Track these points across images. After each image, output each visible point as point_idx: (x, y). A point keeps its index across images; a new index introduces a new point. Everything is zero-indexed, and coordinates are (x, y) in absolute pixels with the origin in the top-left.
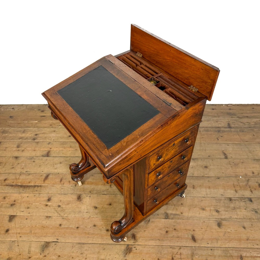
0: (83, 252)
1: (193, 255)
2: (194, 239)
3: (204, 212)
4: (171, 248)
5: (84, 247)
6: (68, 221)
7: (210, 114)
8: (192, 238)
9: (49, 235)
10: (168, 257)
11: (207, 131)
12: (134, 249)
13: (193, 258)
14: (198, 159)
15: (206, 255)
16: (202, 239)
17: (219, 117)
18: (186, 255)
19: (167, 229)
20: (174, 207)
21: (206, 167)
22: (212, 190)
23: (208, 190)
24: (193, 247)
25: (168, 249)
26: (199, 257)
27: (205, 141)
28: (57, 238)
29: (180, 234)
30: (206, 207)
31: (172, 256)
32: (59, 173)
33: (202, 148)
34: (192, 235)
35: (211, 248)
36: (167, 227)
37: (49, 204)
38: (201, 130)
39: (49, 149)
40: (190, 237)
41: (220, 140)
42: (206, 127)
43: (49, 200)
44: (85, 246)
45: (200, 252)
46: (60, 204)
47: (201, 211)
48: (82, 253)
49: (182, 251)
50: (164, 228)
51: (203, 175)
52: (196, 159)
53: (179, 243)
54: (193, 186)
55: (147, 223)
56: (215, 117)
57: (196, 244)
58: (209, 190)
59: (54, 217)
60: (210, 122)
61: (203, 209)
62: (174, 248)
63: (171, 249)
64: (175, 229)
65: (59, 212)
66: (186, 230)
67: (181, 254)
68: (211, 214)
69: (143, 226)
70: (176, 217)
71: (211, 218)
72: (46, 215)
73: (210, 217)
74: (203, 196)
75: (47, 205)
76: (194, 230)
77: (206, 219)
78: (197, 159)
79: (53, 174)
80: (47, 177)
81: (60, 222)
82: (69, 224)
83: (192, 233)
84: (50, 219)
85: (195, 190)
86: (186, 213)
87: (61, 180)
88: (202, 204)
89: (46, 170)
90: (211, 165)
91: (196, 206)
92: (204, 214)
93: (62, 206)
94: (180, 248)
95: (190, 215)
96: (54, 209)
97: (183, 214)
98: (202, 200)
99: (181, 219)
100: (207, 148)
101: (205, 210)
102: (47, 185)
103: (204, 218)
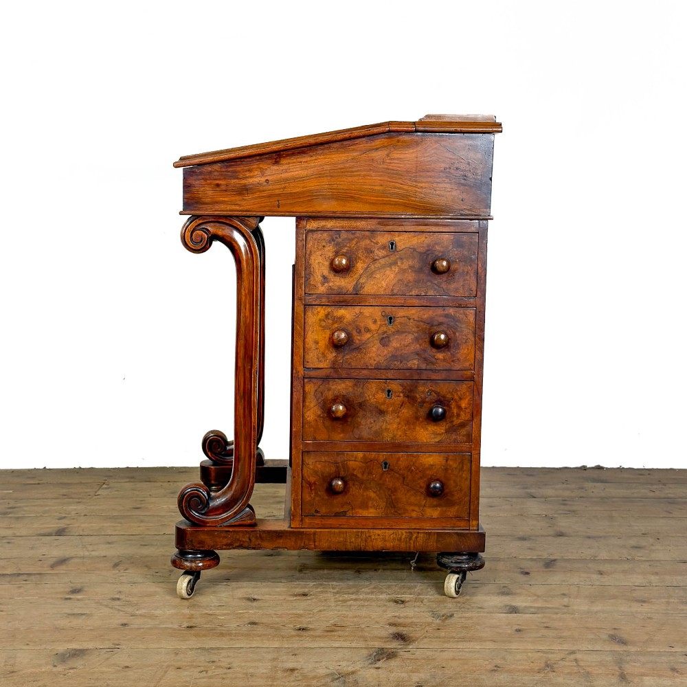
0: (216, 660)
1: (620, 662)
2: (616, 639)
3: (646, 605)
4: (538, 652)
5: (220, 653)
6: (153, 619)
8: (610, 640)
9: (84, 639)
10: (533, 664)
12: (402, 653)
13: (623, 666)
15: (668, 663)
16: (649, 641)
18: (596, 662)
20: (535, 598)
21: (638, 547)
22: (667, 577)
23: (652, 577)
24: (621, 652)
25: (529, 654)
26: (643, 665)
27: (627, 514)
28: (116, 642)
29: (566, 634)
30: (650, 598)
31: (546, 662)
32: (105, 556)
33: (616, 524)
34: (610, 635)
36: (518, 625)
37: (77, 596)
39: (63, 526)
40: (604, 637)
41: (675, 513)
42: (625, 498)
43: (75, 591)
44: (222, 651)
46: (117, 596)
47: (635, 604)
48: (213, 662)
49: (578, 656)
50: (507, 625)
51: (629, 558)
52: (601, 537)
53: (565, 646)
54: (599, 571)
55: (446, 619)
56: (652, 484)
57: (630, 647)
58: (657, 578)
59: (100, 614)
60: (636, 491)
61: (644, 602)
62: (550, 652)
63: (539, 654)
64: (547, 627)
66: (587, 628)
67: (576, 660)
68: (669, 608)
69: (432, 623)
70: (547, 610)
71: (673, 613)
72: (68, 611)
73: (669, 612)
74: (637, 585)
75: (68, 599)
76: (615, 629)
77: (654, 615)
79: (83, 557)
80: (63, 561)
81: (125, 621)
82: (157, 623)
83: (612, 632)
84: (84, 617)
85: (605, 576)
86: (581, 605)
87: (116, 565)
88: (634, 595)
89: (57, 553)
90: (652, 545)
91: (614, 597)
92: (646, 608)
93: (127, 599)
94: (573, 652)
95: (595, 608)
96: (96, 603)
97: (569, 608)
98: (634, 590)
99: (563, 613)
100: (633, 524)
101: (649, 602)
102: (64, 572)
103: (648, 613)
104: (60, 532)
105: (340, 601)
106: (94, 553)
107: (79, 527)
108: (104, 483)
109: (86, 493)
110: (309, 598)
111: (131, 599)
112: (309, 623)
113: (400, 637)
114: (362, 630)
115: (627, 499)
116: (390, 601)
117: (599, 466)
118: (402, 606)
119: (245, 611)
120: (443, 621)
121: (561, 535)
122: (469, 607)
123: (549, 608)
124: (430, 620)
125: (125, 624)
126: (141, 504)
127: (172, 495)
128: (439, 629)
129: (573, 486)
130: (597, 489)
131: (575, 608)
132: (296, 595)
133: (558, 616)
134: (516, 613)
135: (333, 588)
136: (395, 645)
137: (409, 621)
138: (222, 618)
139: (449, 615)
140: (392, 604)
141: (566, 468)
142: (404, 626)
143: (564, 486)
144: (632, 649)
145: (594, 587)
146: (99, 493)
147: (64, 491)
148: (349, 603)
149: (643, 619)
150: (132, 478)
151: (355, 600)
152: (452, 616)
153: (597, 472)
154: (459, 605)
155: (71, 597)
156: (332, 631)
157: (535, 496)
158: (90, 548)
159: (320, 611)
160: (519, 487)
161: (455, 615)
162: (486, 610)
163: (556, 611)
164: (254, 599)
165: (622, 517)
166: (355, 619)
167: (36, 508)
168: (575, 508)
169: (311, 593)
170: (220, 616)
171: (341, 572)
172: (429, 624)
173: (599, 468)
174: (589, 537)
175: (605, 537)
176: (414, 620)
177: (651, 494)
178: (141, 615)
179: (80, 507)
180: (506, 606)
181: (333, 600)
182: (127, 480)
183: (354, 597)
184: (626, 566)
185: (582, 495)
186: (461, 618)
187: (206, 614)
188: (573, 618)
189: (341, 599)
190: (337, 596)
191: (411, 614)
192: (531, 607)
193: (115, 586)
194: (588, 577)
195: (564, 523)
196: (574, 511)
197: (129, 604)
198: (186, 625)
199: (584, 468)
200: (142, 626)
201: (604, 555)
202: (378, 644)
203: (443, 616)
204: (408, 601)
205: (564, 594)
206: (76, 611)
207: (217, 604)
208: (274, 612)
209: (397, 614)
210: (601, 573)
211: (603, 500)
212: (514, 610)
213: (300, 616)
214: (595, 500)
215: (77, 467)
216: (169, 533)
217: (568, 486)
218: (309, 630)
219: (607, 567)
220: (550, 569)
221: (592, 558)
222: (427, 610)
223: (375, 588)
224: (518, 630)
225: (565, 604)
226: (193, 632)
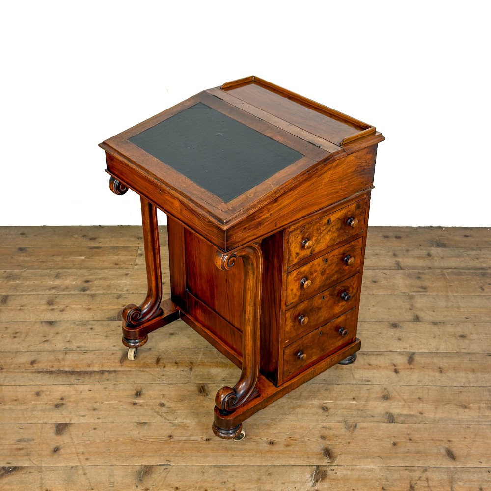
0: (226, 480)
1: (451, 481)
2: (451, 455)
3: (467, 411)
4: (406, 470)
5: (227, 472)
6: (185, 430)
7: (462, 245)
8: (447, 455)
9: (149, 454)
10: (403, 484)
11: (459, 274)
12: (330, 472)
13: (453, 486)
14: (444, 323)
15: (478, 481)
16: (468, 455)
17: (480, 251)
18: (438, 481)
19: (393, 440)
20: (403, 403)
21: (463, 337)
22: (479, 375)
23: (471, 376)
24: (452, 469)
25: (401, 472)
26: (464, 484)
27: (457, 292)
28: (168, 458)
29: (421, 448)
30: (470, 403)
31: (411, 483)
32: (150, 349)
33: (450, 304)
34: (447, 449)
35: (487, 470)
36: (394, 437)
37: (140, 401)
38: (446, 273)
39: (120, 307)
40: (443, 451)
41: (486, 290)
42: (455, 268)
43: (138, 394)
44: (228, 470)
45: (465, 476)
46: (163, 401)
47: (460, 410)
48: (225, 482)
49: (429, 474)
50: (388, 438)
51: (458, 350)
52: (440, 322)
53: (421, 462)
54: (440, 368)
55: (353, 430)
56: (473, 250)
57: (458, 463)
58: (474, 376)
59: (155, 424)
60: (463, 259)
61: (465, 407)
62: (412, 470)
63: (407, 473)
64: (411, 440)
65: (164, 415)
66: (433, 440)
67: (427, 480)
68: (480, 415)
69: (345, 435)
70: (411, 419)
71: (482, 421)
72: (136, 419)
73: (480, 419)
74: (462, 385)
75: (135, 404)
76: (449, 441)
77: (471, 423)
78: (442, 324)
81: (169, 432)
82: (188, 434)
83: (447, 446)
84: (146, 426)
85: (444, 375)
86: (430, 412)
87: (158, 361)
88: (460, 399)
90: (472, 334)
91: (449, 401)
92: (467, 415)
93: (169, 404)
94: (425, 471)
95: (438, 416)
96: (151, 409)
97: (424, 415)
98: (460, 392)
99: (420, 423)
100: (460, 305)
101: (469, 408)
102: (128, 369)
103: (468, 421)
105: (291, 408)
108: (139, 248)
109: (130, 261)
111: (171, 405)
112: (275, 435)
113: (328, 453)
114: (306, 444)
116: (319, 408)
118: (327, 414)
120: (351, 432)
121: (417, 320)
122: (366, 415)
123: (411, 416)
125: (171, 436)
128: (349, 443)
129: (424, 252)
130: (439, 257)
131: (426, 415)
133: (417, 426)
134: (392, 422)
136: (325, 462)
137: (332, 432)
139: (354, 424)
140: (321, 412)
141: (420, 227)
142: (329, 439)
143: (419, 252)
144: (459, 465)
145: (437, 388)
146: (137, 261)
147: (116, 258)
148: (297, 410)
149: (465, 428)
151: (300, 406)
152: (356, 426)
153: (439, 232)
154: (359, 413)
155: (137, 401)
156: (289, 446)
157: (401, 265)
161: (358, 425)
162: (375, 419)
166: (301, 431)
168: (427, 283)
174: (435, 323)
176: (335, 431)
177: (472, 264)
178: (179, 426)
179: (128, 281)
180: (387, 413)
181: (287, 407)
183: (299, 402)
184: (455, 361)
185: (430, 264)
186: (361, 428)
188: (425, 428)
189: (291, 405)
191: (332, 424)
192: (401, 415)
193: (160, 388)
194: (434, 376)
195: (421, 302)
196: (425, 288)
197: (171, 410)
198: (205, 437)
200: (181, 439)
201: (442, 346)
202: (316, 462)
203: (351, 426)
204: (330, 408)
205: (419, 398)
206: (141, 419)
209: (324, 424)
210: (441, 370)
211: (442, 272)
212: (391, 418)
214: (437, 271)
217: (422, 252)
218: (276, 444)
219: (444, 362)
220: (412, 366)
221: (436, 351)
222: (341, 419)
223: (310, 391)
224: (394, 444)
225: (420, 410)
226: (210, 446)
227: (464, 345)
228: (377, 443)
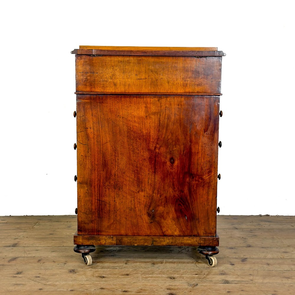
6: (54, 286)
19: (228, 290)
20: (237, 276)
21: (286, 252)
23: (293, 266)
29: (251, 293)
30: (292, 277)
32: (34, 257)
39: (16, 242)
43: (19, 273)
46: (38, 276)
47: (284, 279)
50: (223, 289)
51: (282, 257)
52: (268, 247)
55: (194, 286)
59: (29, 284)
61: (289, 278)
64: (242, 290)
65: (37, 281)
66: (262, 291)
70: (242, 282)
72: (14, 283)
74: (285, 270)
75: (15, 277)
76: (275, 291)
77: (293, 284)
79: (24, 257)
80: (14, 259)
81: (41, 288)
82: (56, 288)
83: (273, 293)
84: (21, 285)
85: (270, 266)
86: (259, 280)
87: (39, 261)
88: (284, 275)
89: (12, 255)
90: (292, 251)
91: (275, 276)
92: (290, 281)
93: (43, 277)
95: (265, 281)
96: (28, 279)
97: (253, 281)
98: (284, 272)
99: (250, 284)
100: (283, 241)
101: (291, 278)
102: (14, 264)
103: (291, 284)
104: (15, 245)
105: (144, 278)
106: (29, 255)
107: (23, 243)
108: (37, 223)
109: (29, 227)
110: (129, 276)
111: (45, 277)
112: (129, 288)
114: (154, 292)
115: (281, 230)
116: (168, 278)
117: (267, 215)
118: (174, 280)
119: (99, 283)
120: (193, 287)
121: (249, 246)
122: (205, 281)
123: (243, 281)
124: (187, 287)
125: (41, 289)
126: (54, 232)
127: (68, 228)
128: (191, 291)
129: (255, 224)
130: (266, 225)
131: (256, 281)
132: (123, 275)
133: (248, 285)
134: (228, 283)
135: (141, 272)
137: (176, 287)
138: (88, 286)
139: (196, 284)
140: (169, 279)
141: (252, 215)
142: (174, 290)
143: (251, 224)
145: (265, 271)
146: (34, 227)
147: (18, 226)
148: (148, 279)
149: (289, 286)
150: (51, 220)
151: (152, 277)
152: (197, 285)
153: (267, 217)
154: (201, 279)
155: (17, 276)
156: (140, 292)
157: (237, 228)
158: (28, 253)
159: (134, 283)
160: (230, 224)
161: (199, 284)
162: (213, 282)
163: (247, 282)
164: (103, 277)
165: (278, 238)
166: (151, 287)
167: (3, 234)
168: (256, 234)
169: (131, 274)
170: (87, 285)
171: (145, 264)
172: (186, 289)
173: (268, 215)
174: (263, 248)
175: (270, 247)
176: (179, 287)
177: (292, 227)
178: (49, 285)
179: (25, 234)
180: (223, 280)
181: (141, 277)
182: (48, 221)
183: (151, 276)
184: (280, 261)
185: (260, 228)
186: (201, 286)
187: (80, 284)
188: (255, 286)
189: (144, 276)
190: (143, 275)
191: (178, 284)
192: (235, 281)
193: (38, 271)
194: (262, 266)
195: (251, 241)
196: (256, 235)
197: (44, 279)
198: (70, 289)
199: (260, 216)
200: (49, 290)
201: (270, 256)
203: (193, 285)
204: (176, 278)
205: (251, 275)
206: (18, 283)
207: (86, 279)
208: (112, 283)
209: (171, 284)
210: (268, 264)
211: (269, 230)
212: (227, 282)
213: (125, 285)
214: (266, 230)
215: (25, 215)
216: (65, 245)
217: (253, 224)
218: (129, 292)
219: (271, 262)
220: (244, 263)
221: (264, 257)
222: (185, 282)
223: (161, 272)
224: (229, 292)
225: (251, 279)
226: (73, 293)
227: (286, 255)
228: (214, 291)
